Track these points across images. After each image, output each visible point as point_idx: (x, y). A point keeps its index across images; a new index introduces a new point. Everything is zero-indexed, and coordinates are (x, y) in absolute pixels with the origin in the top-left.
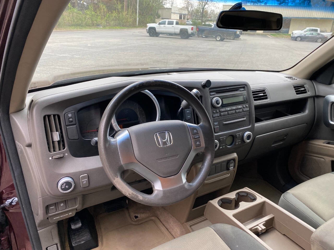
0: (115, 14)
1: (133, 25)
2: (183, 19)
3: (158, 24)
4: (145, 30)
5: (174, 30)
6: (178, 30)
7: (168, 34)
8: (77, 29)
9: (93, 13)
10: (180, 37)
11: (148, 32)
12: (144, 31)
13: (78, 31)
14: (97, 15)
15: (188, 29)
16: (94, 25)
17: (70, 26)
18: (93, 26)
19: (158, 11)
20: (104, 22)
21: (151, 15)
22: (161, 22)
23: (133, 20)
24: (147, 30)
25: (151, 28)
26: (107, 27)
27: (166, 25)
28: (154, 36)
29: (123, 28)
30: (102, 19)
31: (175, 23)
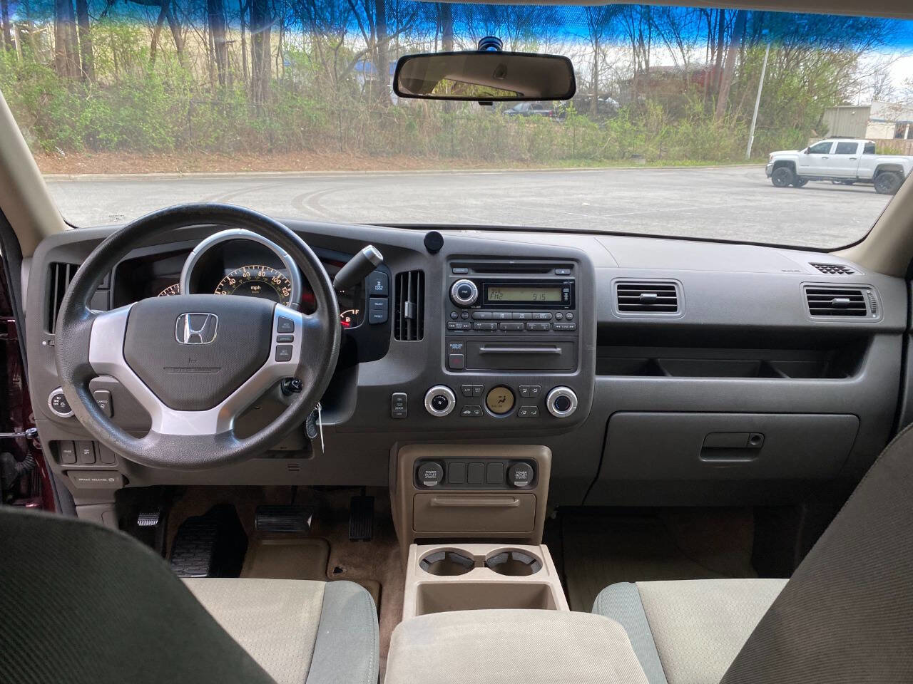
0: (685, 127)
1: (735, 156)
2: (906, 137)
3: (805, 153)
4: (763, 170)
5: (856, 169)
6: (869, 170)
7: (838, 179)
8: (579, 166)
9: (627, 126)
10: (873, 189)
11: (769, 176)
12: (759, 172)
13: (581, 170)
14: (638, 131)
15: (903, 164)
16: (627, 156)
17: (563, 158)
18: (623, 158)
19: (822, 116)
20: (652, 149)
21: (797, 127)
22: (815, 146)
23: (738, 142)
24: (767, 168)
25: (779, 164)
26: (660, 161)
27: (832, 155)
28: (786, 186)
29: (704, 163)
30: (648, 139)
31: (861, 149)
